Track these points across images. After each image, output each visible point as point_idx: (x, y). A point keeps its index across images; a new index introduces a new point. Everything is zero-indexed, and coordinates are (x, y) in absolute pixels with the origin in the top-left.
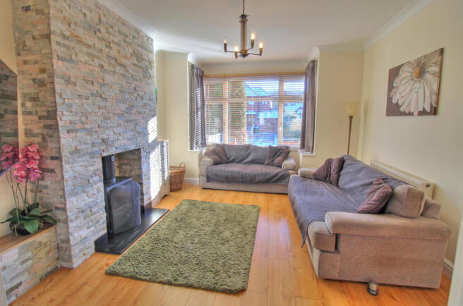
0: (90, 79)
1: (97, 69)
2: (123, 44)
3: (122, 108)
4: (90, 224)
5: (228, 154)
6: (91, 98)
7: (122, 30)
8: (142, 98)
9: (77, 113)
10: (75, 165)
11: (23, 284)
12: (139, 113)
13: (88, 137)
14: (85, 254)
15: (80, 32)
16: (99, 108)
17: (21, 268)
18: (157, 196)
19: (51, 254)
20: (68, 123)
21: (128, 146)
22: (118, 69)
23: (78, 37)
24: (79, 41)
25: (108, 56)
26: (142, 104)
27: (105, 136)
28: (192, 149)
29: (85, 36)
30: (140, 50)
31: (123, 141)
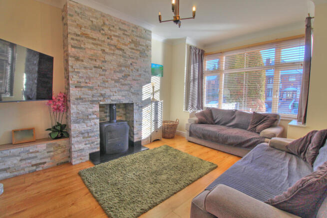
0: (94, 58)
1: (100, 52)
2: (122, 36)
3: (119, 76)
4: (87, 142)
5: (214, 117)
6: (94, 69)
7: (122, 28)
8: (138, 70)
9: (82, 77)
10: (79, 106)
11: (47, 164)
12: (134, 80)
13: (90, 91)
14: (81, 159)
15: (88, 32)
16: (100, 75)
17: (47, 155)
18: (147, 138)
19: (65, 153)
20: (76, 82)
21: (121, 101)
22: (117, 52)
23: (86, 34)
24: (87, 36)
25: (109, 44)
26: (137, 74)
27: (103, 92)
28: (187, 110)
29: (92, 34)
30: (138, 39)
31: (118, 97)
